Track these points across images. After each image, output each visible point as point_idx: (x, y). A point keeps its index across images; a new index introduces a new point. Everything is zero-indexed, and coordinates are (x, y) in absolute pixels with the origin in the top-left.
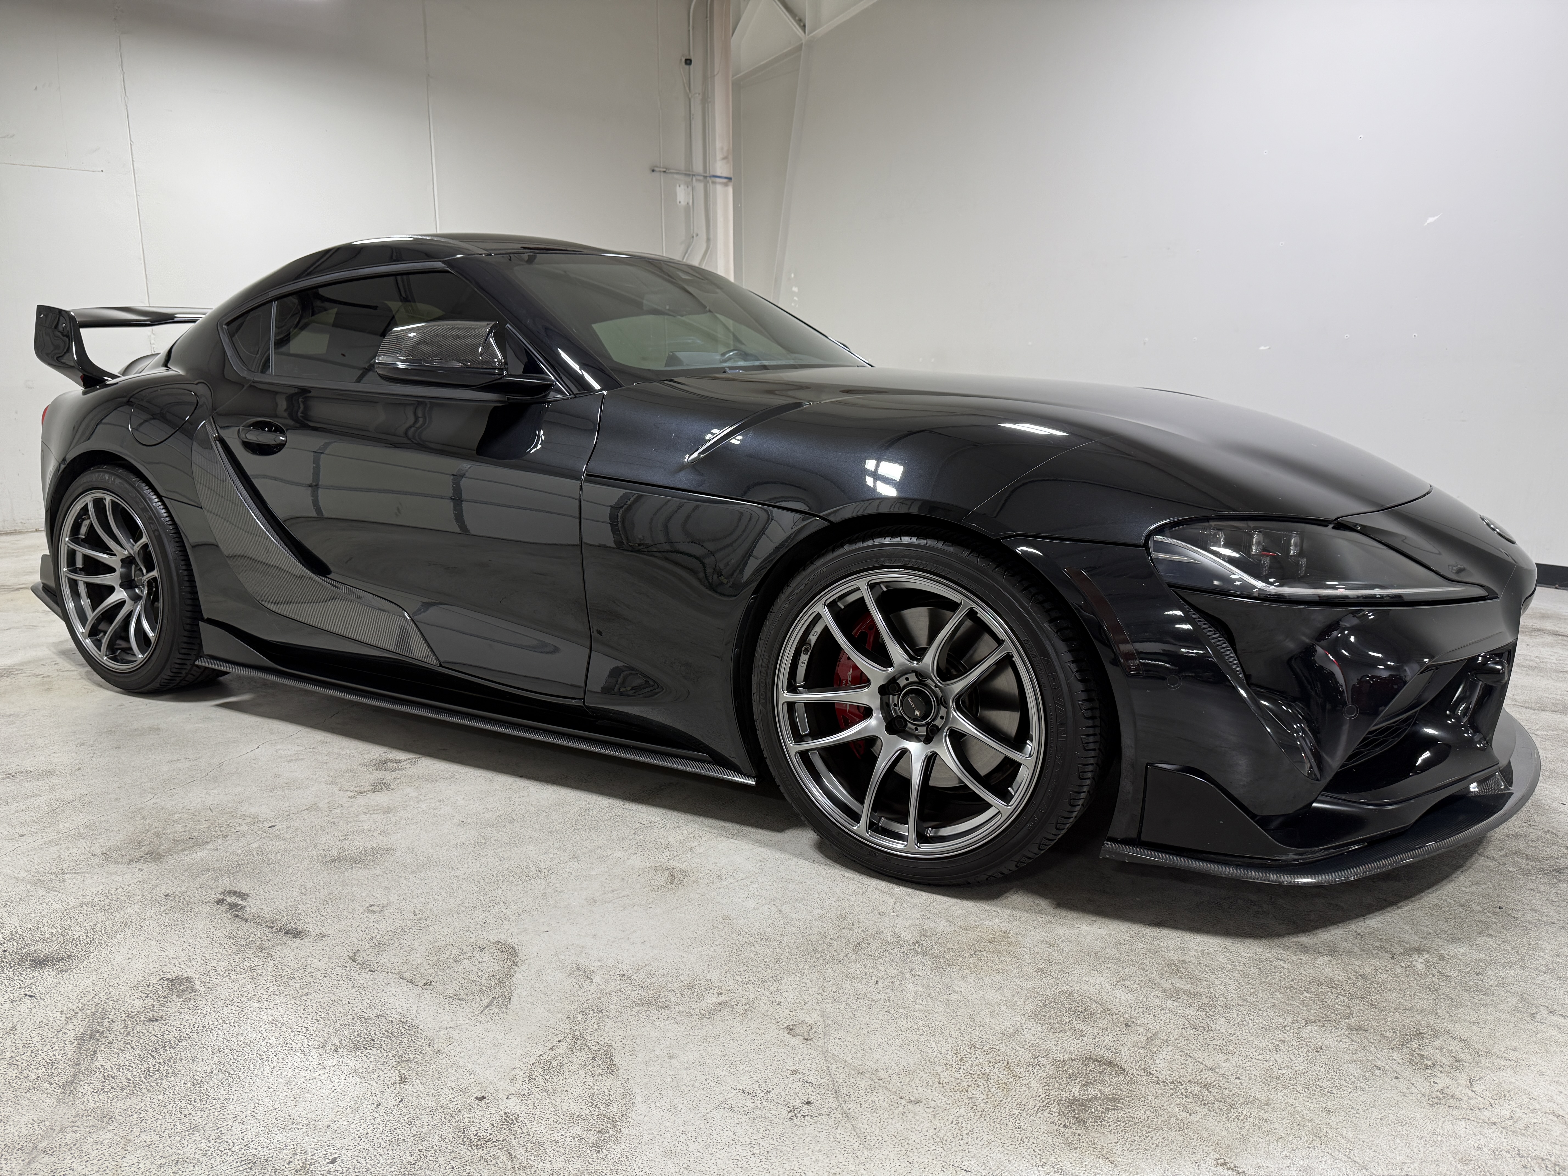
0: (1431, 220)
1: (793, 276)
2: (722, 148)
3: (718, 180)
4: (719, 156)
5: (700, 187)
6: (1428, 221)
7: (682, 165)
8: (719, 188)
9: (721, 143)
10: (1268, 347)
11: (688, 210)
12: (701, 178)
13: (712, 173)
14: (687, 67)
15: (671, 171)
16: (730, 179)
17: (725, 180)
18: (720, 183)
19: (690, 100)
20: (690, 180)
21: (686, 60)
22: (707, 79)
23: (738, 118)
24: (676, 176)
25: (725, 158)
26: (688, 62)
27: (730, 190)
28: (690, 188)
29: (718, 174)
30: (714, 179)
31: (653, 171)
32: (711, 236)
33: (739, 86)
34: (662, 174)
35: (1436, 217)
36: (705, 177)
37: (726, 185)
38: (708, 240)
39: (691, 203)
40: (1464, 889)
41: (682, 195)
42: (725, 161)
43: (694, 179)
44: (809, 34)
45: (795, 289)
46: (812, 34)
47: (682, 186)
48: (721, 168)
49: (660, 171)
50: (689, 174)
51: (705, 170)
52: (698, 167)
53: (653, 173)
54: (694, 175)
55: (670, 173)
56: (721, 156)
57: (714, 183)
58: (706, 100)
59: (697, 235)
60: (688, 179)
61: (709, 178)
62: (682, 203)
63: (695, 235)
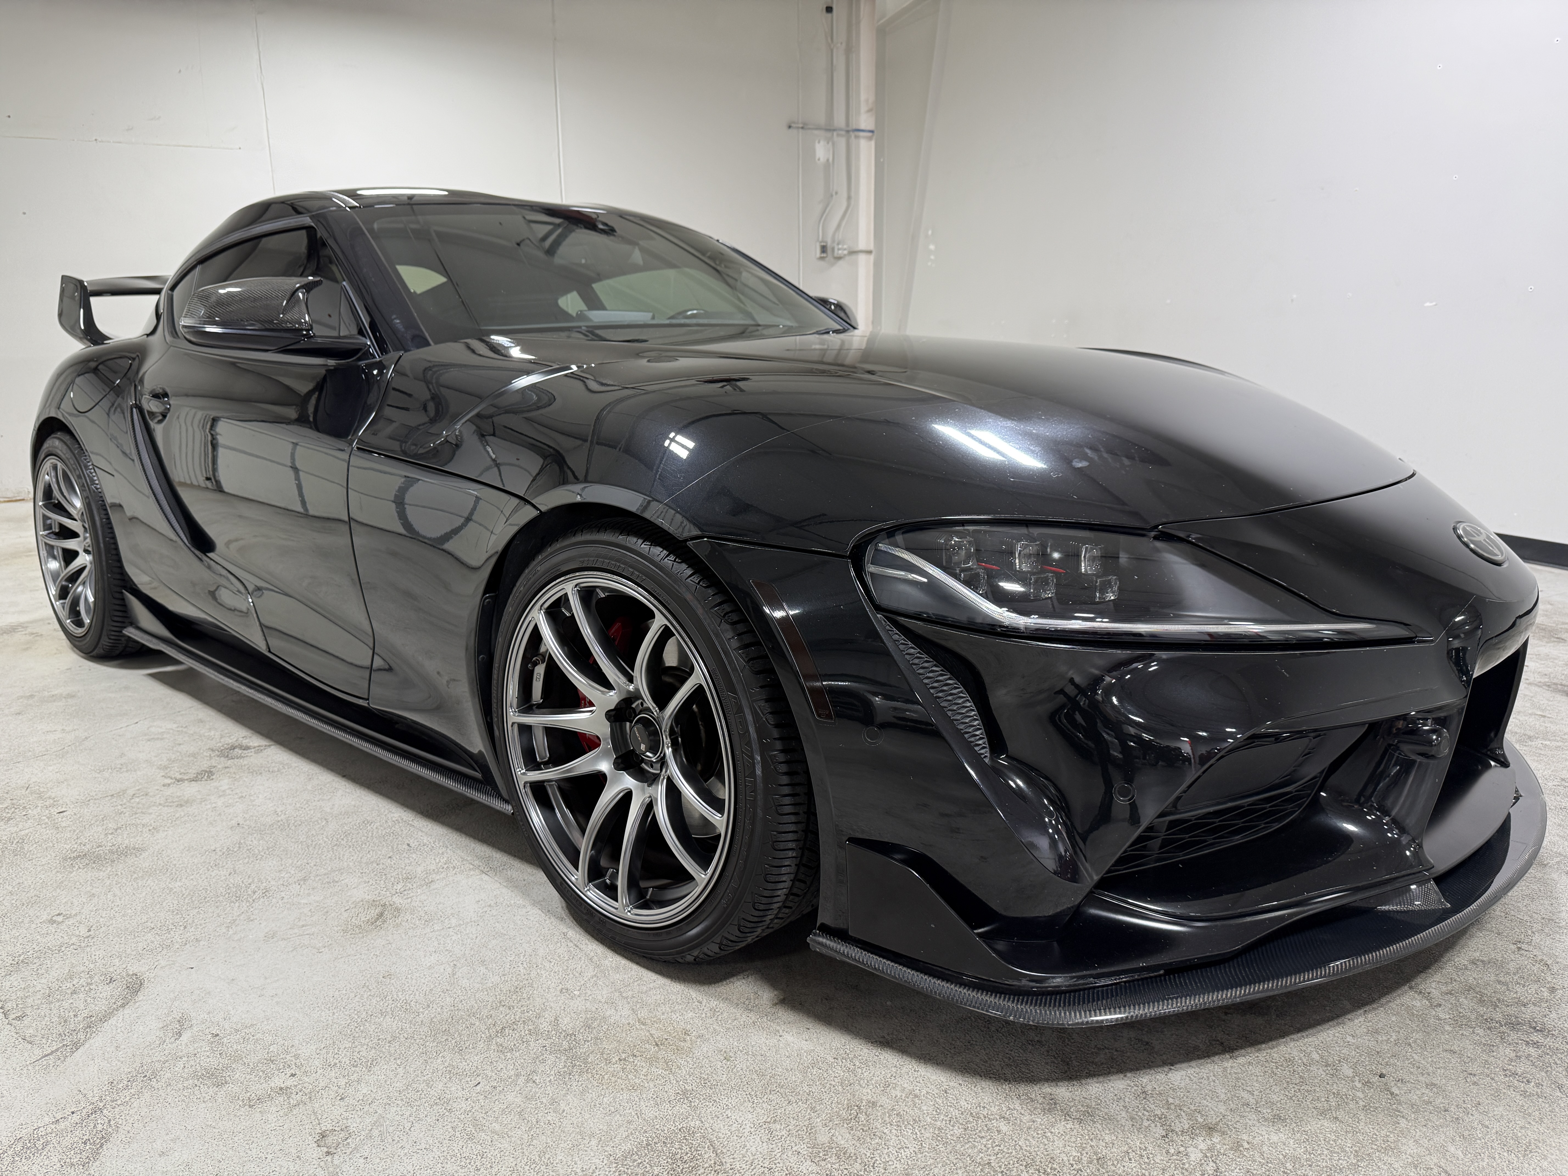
1: (930, 232)
2: (867, 100)
3: (862, 134)
4: (864, 108)
5: (841, 141)
7: (821, 119)
8: (863, 143)
9: (865, 93)
10: (1434, 303)
11: (828, 166)
12: (843, 133)
13: (854, 127)
14: (829, 15)
15: (810, 127)
16: (872, 132)
17: (870, 134)
18: (864, 137)
19: (832, 51)
20: (831, 135)
21: (827, 8)
22: (852, 27)
23: (881, 66)
24: (816, 132)
25: (869, 111)
26: (829, 9)
27: (873, 143)
28: (830, 143)
29: (863, 127)
30: (856, 133)
31: (790, 127)
32: (853, 194)
33: (882, 33)
34: (800, 130)
36: (848, 131)
37: (870, 139)
38: (849, 198)
39: (831, 159)
40: (1349, 1039)
41: (821, 151)
42: (869, 114)
43: (835, 134)
45: (932, 247)
47: (822, 143)
48: (865, 121)
49: (798, 128)
50: (830, 129)
51: (847, 124)
52: (839, 120)
53: (790, 130)
54: (834, 130)
55: (809, 129)
56: (866, 109)
57: (857, 137)
58: (850, 50)
59: (836, 193)
60: (829, 134)
61: (850, 132)
62: (822, 160)
63: (834, 194)
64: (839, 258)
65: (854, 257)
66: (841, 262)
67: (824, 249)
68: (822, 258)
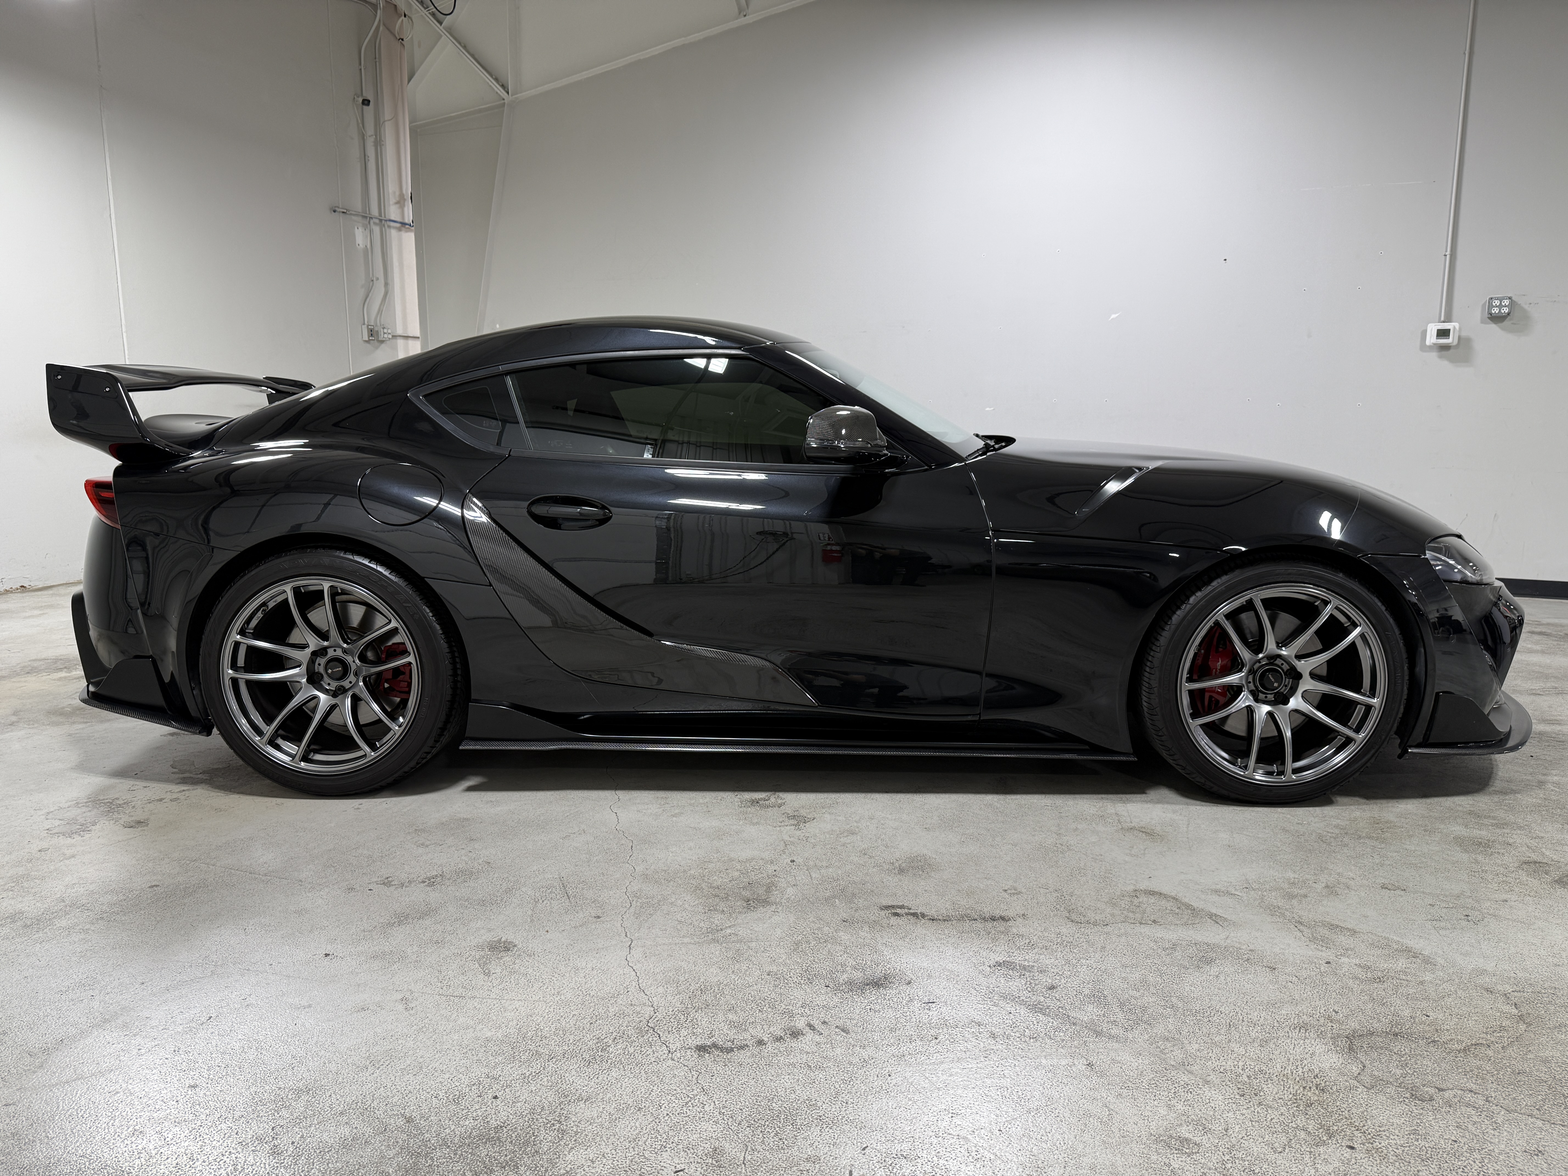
0: (1113, 316)
2: (394, 193)
3: (392, 224)
4: (392, 200)
5: (376, 230)
6: (1112, 317)
7: (359, 207)
8: (398, 234)
9: (393, 188)
11: (367, 253)
12: (377, 221)
13: (387, 218)
14: (363, 107)
15: (351, 212)
16: (412, 226)
17: (398, 225)
18: (398, 229)
19: (364, 141)
20: (367, 223)
21: (364, 100)
24: (354, 218)
25: (398, 203)
26: (366, 102)
27: (412, 236)
28: (368, 231)
29: (393, 218)
30: (388, 223)
31: (334, 211)
32: (389, 281)
34: (341, 214)
35: (1117, 315)
36: (381, 220)
37: (408, 231)
38: (386, 284)
39: (369, 246)
41: (360, 237)
42: (397, 206)
43: (372, 222)
44: (512, 96)
46: (516, 96)
47: (360, 229)
49: (340, 212)
50: (366, 217)
51: (380, 215)
52: (375, 212)
53: (334, 213)
54: (370, 218)
55: (351, 214)
56: (394, 201)
57: (389, 227)
59: (376, 277)
60: (366, 221)
61: (384, 221)
62: (361, 245)
63: (375, 279)
64: (382, 342)
65: (394, 341)
66: (383, 345)
67: (372, 333)
68: (368, 342)
